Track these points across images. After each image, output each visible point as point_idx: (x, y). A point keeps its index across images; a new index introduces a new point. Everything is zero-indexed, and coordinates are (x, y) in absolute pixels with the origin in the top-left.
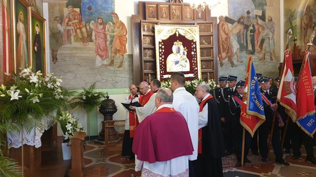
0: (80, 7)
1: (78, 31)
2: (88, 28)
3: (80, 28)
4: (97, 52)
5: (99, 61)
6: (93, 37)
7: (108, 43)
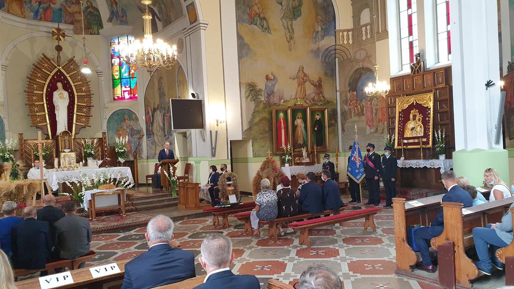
0: (356, 91)
1: (356, 108)
2: (361, 105)
3: (357, 106)
4: (367, 123)
5: (368, 130)
6: (365, 112)
7: (374, 114)
